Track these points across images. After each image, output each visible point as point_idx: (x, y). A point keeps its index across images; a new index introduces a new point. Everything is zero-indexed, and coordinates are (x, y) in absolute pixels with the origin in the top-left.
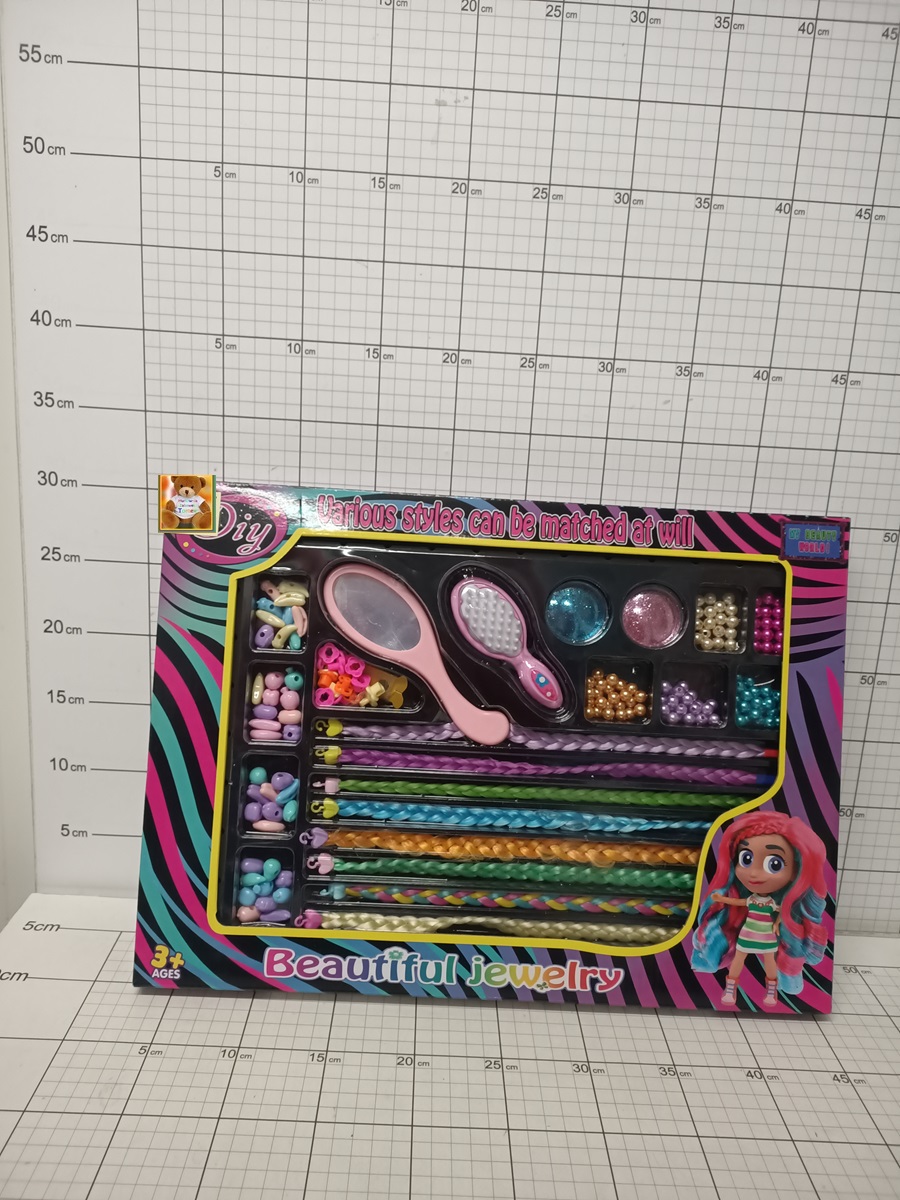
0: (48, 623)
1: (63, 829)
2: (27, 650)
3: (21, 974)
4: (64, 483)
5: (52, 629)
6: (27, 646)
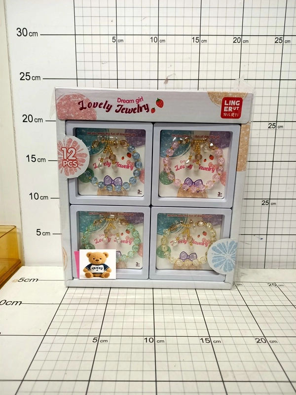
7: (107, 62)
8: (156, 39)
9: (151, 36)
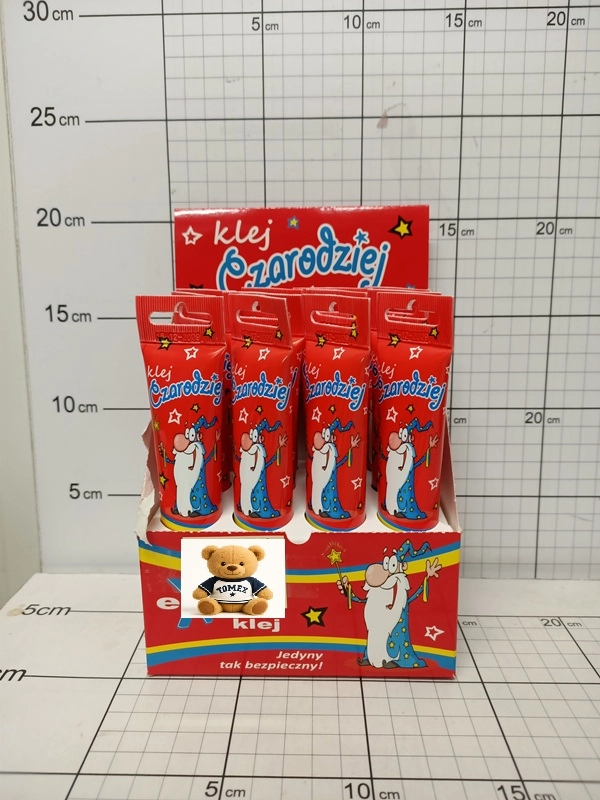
0: (42, 213)
1: (71, 490)
2: (18, 252)
3: (15, 672)
4: (57, 15)
5: (47, 221)
6: (17, 246)
7: (238, 77)
8: (358, 19)
9: (346, 14)
